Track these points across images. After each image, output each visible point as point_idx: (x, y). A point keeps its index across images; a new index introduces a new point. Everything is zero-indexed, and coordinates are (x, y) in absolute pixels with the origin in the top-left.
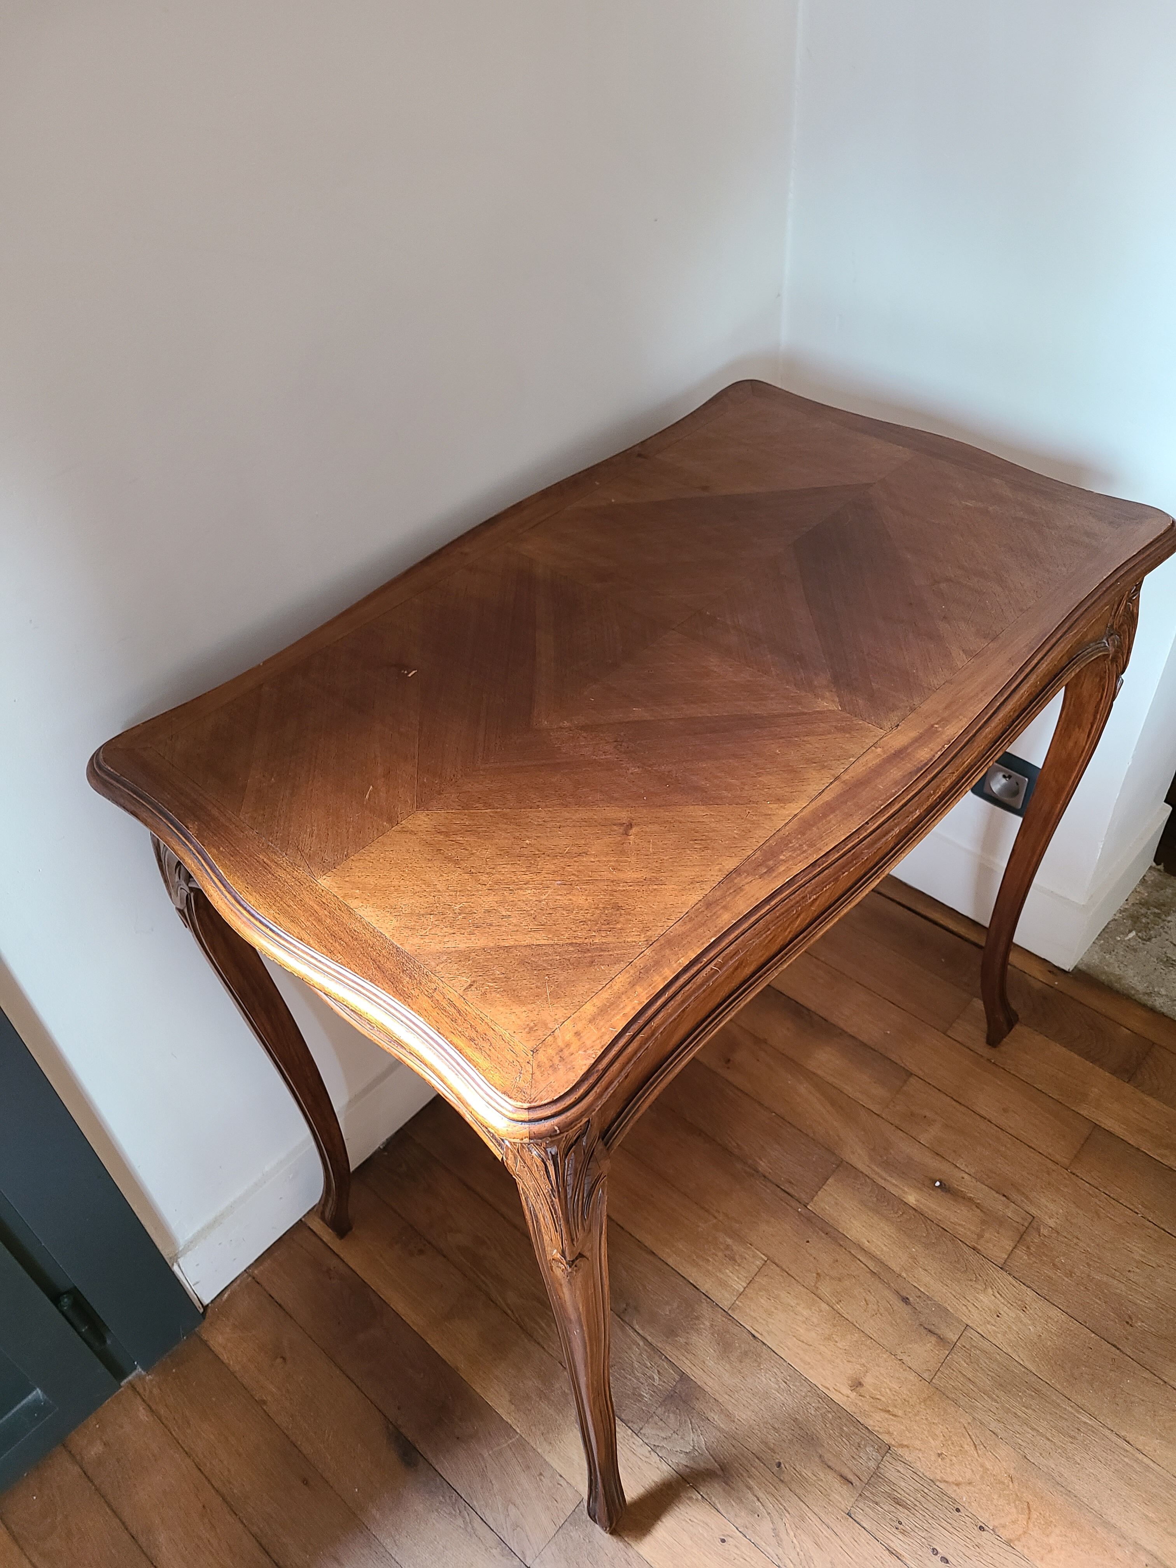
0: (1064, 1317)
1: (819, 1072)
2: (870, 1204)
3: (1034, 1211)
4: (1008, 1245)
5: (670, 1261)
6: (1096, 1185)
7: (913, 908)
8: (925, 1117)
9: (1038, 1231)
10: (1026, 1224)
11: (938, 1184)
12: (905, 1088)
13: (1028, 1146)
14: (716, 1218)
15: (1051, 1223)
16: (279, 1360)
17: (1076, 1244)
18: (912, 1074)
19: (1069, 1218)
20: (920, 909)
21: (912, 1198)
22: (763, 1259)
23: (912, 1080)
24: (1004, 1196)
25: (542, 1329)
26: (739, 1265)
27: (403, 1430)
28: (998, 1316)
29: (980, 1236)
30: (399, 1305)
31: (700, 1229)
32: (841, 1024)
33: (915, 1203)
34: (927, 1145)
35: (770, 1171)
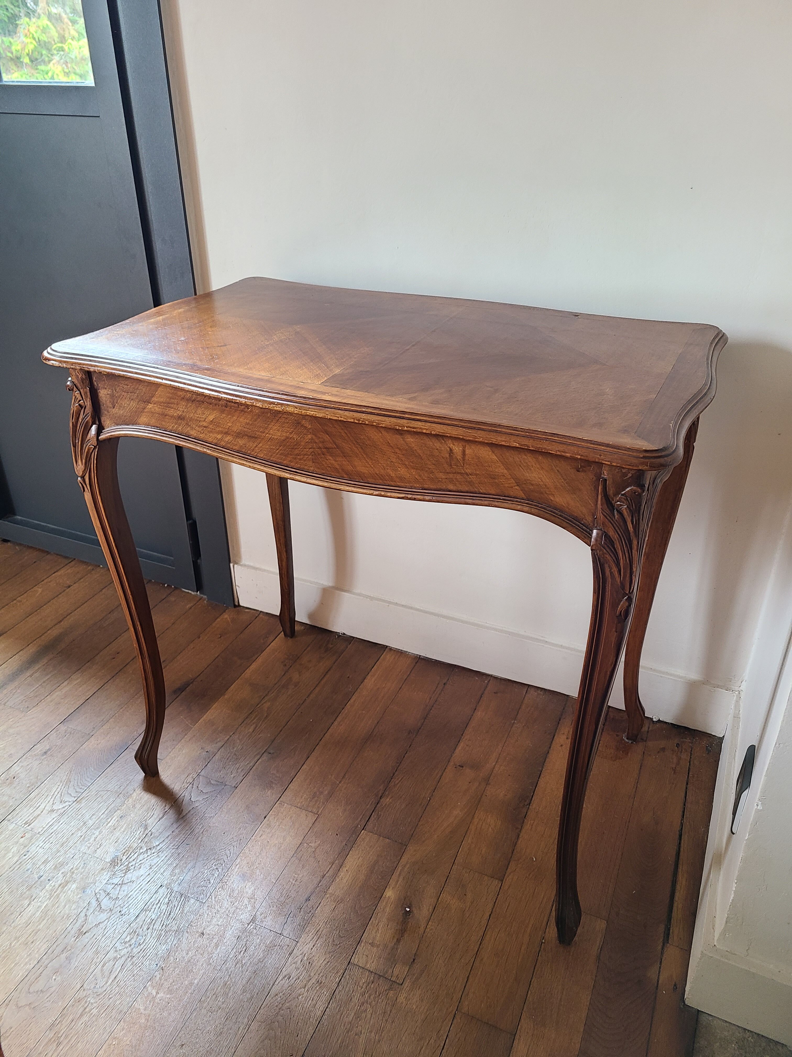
0: (319, 1013)
1: (476, 820)
2: (376, 868)
3: (407, 984)
4: (371, 966)
5: (305, 766)
6: (450, 1036)
7: (680, 862)
8: (465, 895)
9: (391, 989)
10: (393, 979)
11: (408, 910)
12: (486, 878)
13: (468, 977)
14: (340, 783)
15: (401, 999)
16: (220, 636)
17: (387, 1021)
18: (502, 881)
19: (410, 1014)
20: (683, 869)
21: (390, 893)
22: (318, 812)
23: (496, 882)
24: (414, 960)
25: (252, 721)
26: (310, 801)
27: (191, 685)
28: (309, 963)
29: (372, 944)
30: (254, 666)
31: (330, 776)
32: (527, 827)
33: (387, 896)
34: (440, 899)
35: (384, 805)
